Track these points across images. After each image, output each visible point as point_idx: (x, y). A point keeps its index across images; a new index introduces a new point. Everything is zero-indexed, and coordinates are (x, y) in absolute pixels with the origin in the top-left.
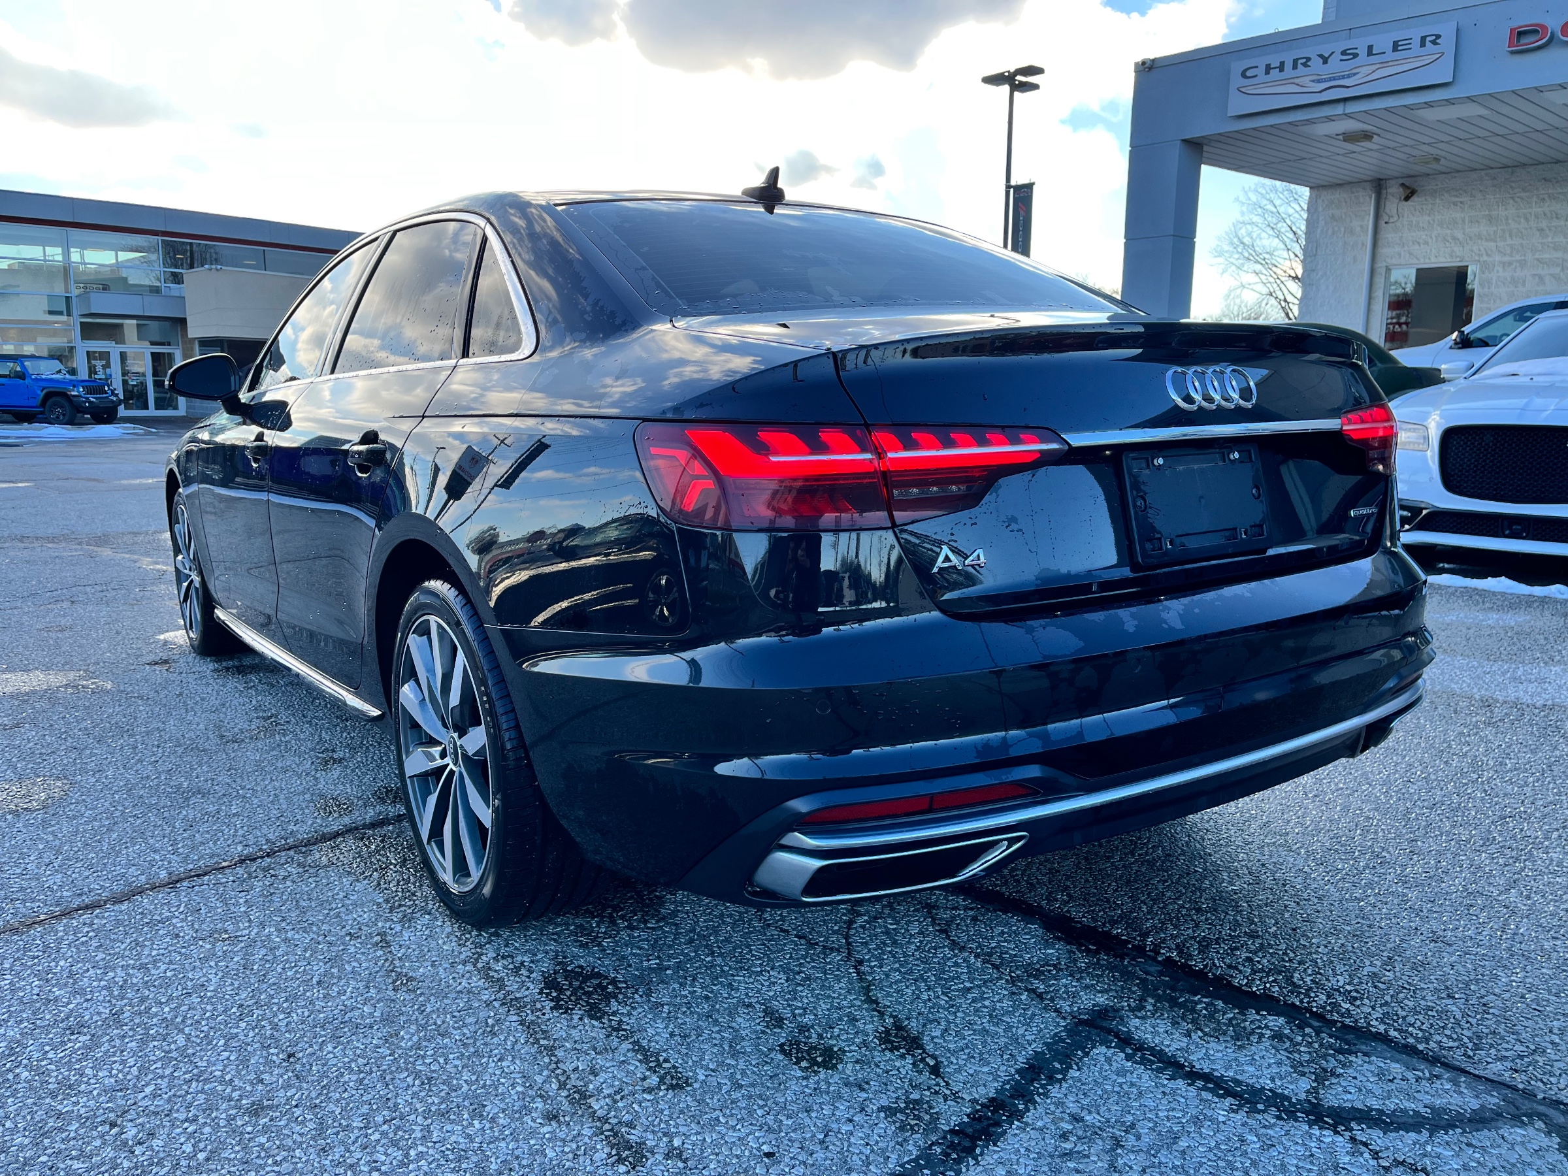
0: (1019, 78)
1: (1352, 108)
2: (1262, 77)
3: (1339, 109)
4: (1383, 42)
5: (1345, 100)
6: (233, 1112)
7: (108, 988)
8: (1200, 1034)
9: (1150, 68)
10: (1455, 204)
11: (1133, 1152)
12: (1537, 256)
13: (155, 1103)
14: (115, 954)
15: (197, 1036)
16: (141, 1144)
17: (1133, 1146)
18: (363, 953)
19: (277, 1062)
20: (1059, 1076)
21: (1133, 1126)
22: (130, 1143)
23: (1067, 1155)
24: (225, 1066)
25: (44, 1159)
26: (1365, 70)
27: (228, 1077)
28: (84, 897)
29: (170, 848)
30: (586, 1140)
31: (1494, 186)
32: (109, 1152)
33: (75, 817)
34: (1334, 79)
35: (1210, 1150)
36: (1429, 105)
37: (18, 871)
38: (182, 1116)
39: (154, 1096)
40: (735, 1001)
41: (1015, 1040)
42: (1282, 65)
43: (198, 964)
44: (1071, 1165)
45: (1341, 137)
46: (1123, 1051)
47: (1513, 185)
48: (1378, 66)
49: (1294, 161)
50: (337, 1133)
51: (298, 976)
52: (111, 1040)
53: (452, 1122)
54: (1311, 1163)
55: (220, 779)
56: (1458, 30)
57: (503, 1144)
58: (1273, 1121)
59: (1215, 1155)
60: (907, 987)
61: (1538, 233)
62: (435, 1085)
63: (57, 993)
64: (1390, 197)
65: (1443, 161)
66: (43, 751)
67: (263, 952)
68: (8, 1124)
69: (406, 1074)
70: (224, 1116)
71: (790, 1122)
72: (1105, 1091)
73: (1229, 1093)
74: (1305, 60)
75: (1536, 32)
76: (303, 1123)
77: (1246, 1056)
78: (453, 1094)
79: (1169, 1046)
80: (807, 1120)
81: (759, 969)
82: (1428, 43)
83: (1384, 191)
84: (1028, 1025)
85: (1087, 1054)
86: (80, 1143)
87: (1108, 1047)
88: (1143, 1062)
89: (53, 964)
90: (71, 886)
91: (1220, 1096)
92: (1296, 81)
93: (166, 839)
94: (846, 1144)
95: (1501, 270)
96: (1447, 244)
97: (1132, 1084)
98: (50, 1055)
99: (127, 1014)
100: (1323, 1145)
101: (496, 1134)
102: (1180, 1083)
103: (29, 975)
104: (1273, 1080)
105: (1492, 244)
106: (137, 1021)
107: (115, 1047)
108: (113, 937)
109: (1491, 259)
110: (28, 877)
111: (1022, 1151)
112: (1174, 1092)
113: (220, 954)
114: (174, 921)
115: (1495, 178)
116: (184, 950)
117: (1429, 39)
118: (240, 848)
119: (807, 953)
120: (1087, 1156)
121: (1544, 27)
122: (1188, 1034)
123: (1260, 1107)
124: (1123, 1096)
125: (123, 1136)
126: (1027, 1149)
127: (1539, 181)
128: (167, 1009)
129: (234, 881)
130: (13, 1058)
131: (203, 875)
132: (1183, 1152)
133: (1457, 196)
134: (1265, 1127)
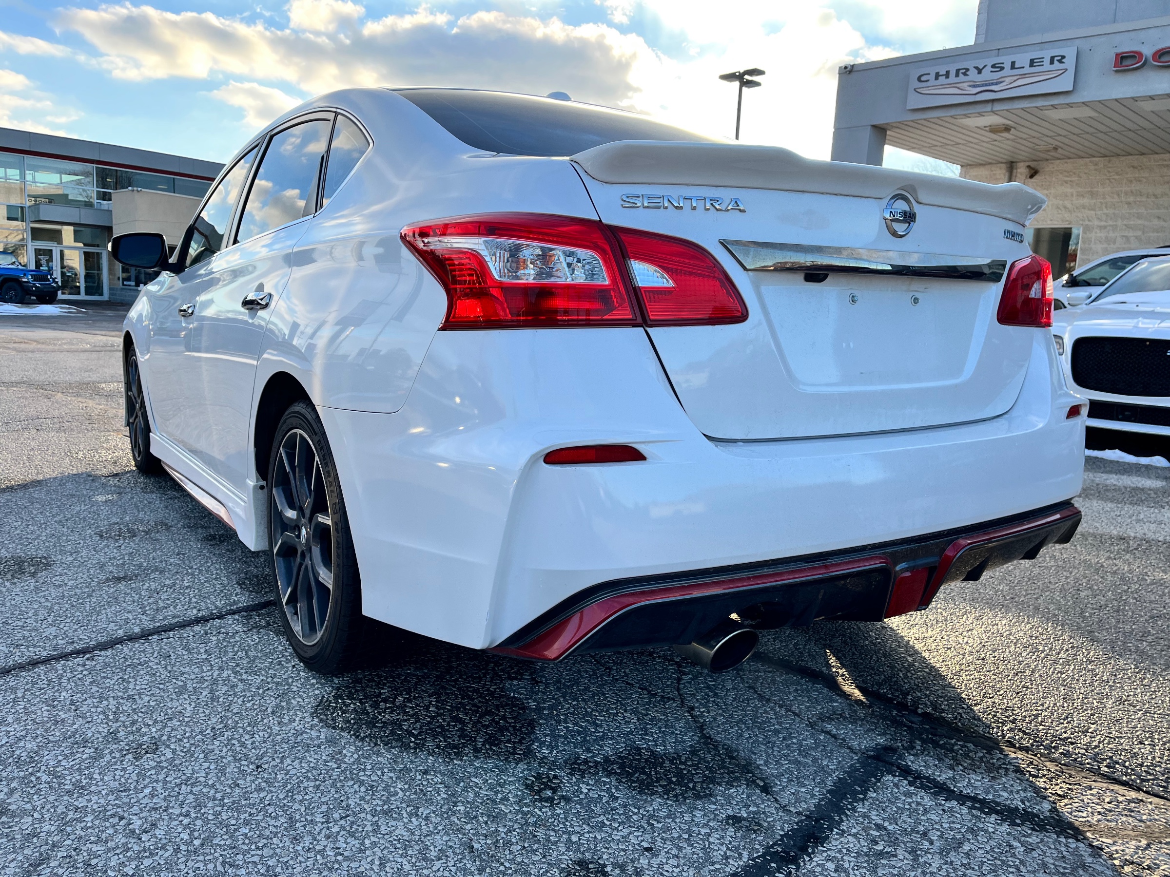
0: (747, 77)
1: (998, 107)
2: (933, 82)
3: (989, 107)
4: (1023, 60)
5: (993, 101)
6: (219, 809)
7: (104, 713)
8: (961, 768)
9: (850, 71)
10: (1066, 182)
11: (930, 853)
12: (1125, 223)
13: (154, 801)
14: (106, 688)
15: (181, 751)
16: (146, 832)
17: (928, 849)
18: (304, 692)
19: (249, 771)
20: (862, 796)
21: (925, 834)
22: (137, 832)
23: (881, 854)
24: (207, 774)
25: (68, 842)
26: (1008, 80)
27: (210, 782)
28: (75, 645)
29: (140, 610)
30: (503, 835)
31: (1096, 170)
32: (120, 839)
33: (60, 586)
34: (986, 85)
35: (988, 853)
36: (1054, 107)
37: (21, 624)
38: (177, 812)
39: (152, 796)
40: (600, 734)
41: (822, 769)
42: (948, 73)
43: (174, 696)
44: (884, 862)
45: (987, 129)
46: (906, 779)
47: (1109, 169)
48: (1018, 77)
49: (952, 145)
50: (305, 826)
51: (256, 707)
52: (111, 753)
53: (395, 819)
54: (1064, 862)
55: (172, 560)
56: (1078, 53)
57: (438, 837)
58: (1029, 832)
59: (992, 856)
60: (732, 728)
61: (1126, 206)
62: (377, 791)
63: (63, 716)
64: (1019, 175)
65: (1060, 150)
66: (29, 536)
67: (225, 688)
68: (36, 815)
69: (353, 782)
70: (211, 812)
71: (660, 825)
72: (898, 808)
73: (992, 811)
74: (964, 71)
75: (1134, 57)
76: (275, 818)
77: (999, 784)
78: (393, 799)
79: (940, 776)
80: (673, 824)
81: (615, 711)
82: (1056, 62)
83: (1015, 171)
84: (829, 757)
85: (879, 780)
86: (97, 830)
87: (894, 776)
88: (923, 787)
89: (57, 694)
90: (64, 636)
91: (986, 813)
92: (958, 85)
93: (136, 604)
94: (707, 843)
95: (1098, 231)
96: (1060, 211)
97: (918, 804)
98: (63, 763)
99: (122, 733)
100: (1070, 850)
101: (431, 829)
102: (954, 803)
103: (38, 702)
104: (1023, 803)
105: (1092, 212)
106: (131, 739)
107: (115, 758)
108: (103, 675)
109: (1091, 223)
110: (28, 628)
111: (844, 851)
112: (951, 810)
113: (191, 689)
114: (151, 664)
115: (1096, 165)
116: (161, 686)
117: (1056, 58)
118: (195, 611)
119: (650, 701)
120: (895, 856)
121: (1140, 54)
122: (952, 768)
123: (1018, 821)
124: (912, 812)
125: (131, 826)
126: (848, 850)
127: (1129, 168)
128: (154, 730)
129: (193, 636)
130: (34, 765)
131: (170, 631)
132: (967, 854)
133: (1066, 176)
134: (1024, 836)
